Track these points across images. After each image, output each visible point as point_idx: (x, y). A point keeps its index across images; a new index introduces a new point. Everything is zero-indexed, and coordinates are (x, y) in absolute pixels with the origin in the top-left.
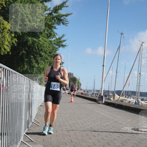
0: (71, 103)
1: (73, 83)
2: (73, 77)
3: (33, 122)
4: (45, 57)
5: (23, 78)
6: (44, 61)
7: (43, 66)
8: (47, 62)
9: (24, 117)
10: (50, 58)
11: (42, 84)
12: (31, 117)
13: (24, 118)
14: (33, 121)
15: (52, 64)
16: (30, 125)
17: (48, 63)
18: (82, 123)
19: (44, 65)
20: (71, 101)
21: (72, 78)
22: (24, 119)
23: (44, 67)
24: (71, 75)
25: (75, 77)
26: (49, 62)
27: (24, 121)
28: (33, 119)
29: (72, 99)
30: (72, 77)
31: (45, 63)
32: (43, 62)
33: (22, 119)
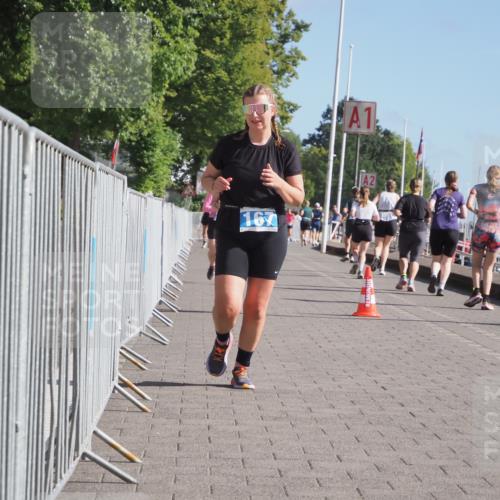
0: (360, 321)
1: (371, 176)
2: (372, 130)
3: (85, 455)
5: (15, 133)
6: (160, 11)
7: (156, 50)
8: (186, 23)
9: (20, 417)
11: (148, 183)
12: (73, 415)
13: (22, 423)
14: (86, 446)
15: (222, 36)
16: (66, 477)
17: (191, 30)
18: (441, 463)
19: (163, 44)
21: (366, 138)
22: (22, 433)
24: (363, 117)
25: (387, 133)
26: (196, 22)
27: (22, 444)
28: (91, 433)
29: (364, 291)
30: (364, 130)
31: (169, 25)
32: (158, 23)
33: (12, 431)
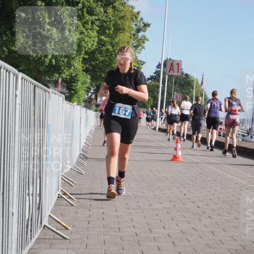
0: (174, 163)
1: (179, 95)
2: (180, 74)
3: (45, 226)
4: (83, 4)
5: (12, 75)
6: (81, 18)
7: (78, 36)
8: (93, 23)
9: (14, 209)
10: (102, 10)
11: (75, 98)
12: (39, 207)
13: (15, 212)
14: (45, 222)
15: (109, 29)
16: (36, 236)
17: (95, 27)
18: (212, 230)
19: (82, 33)
20: (175, 158)
21: (177, 77)
22: (15, 216)
23: (81, 40)
24: (175, 67)
25: (187, 75)
26: (97, 23)
28: (48, 216)
29: (176, 149)
30: (176, 74)
31: (85, 24)
32: (79, 23)
33: (11, 215)
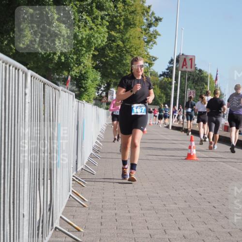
0: (188, 162)
1: (193, 92)
2: (193, 69)
3: (56, 228)
5: (21, 73)
6: (90, 13)
7: (88, 32)
8: (102, 18)
9: (25, 210)
10: (112, 4)
11: (85, 96)
12: (50, 208)
13: (26, 213)
14: (57, 224)
15: (120, 25)
16: (47, 239)
17: (105, 22)
18: (229, 231)
19: (91, 29)
20: (189, 157)
21: (190, 73)
22: (26, 218)
23: (90, 36)
24: (188, 63)
25: (200, 71)
26: (107, 18)
27: (26, 223)
28: (59, 218)
29: (190, 147)
30: (189, 69)
31: (94, 19)
32: (89, 19)
